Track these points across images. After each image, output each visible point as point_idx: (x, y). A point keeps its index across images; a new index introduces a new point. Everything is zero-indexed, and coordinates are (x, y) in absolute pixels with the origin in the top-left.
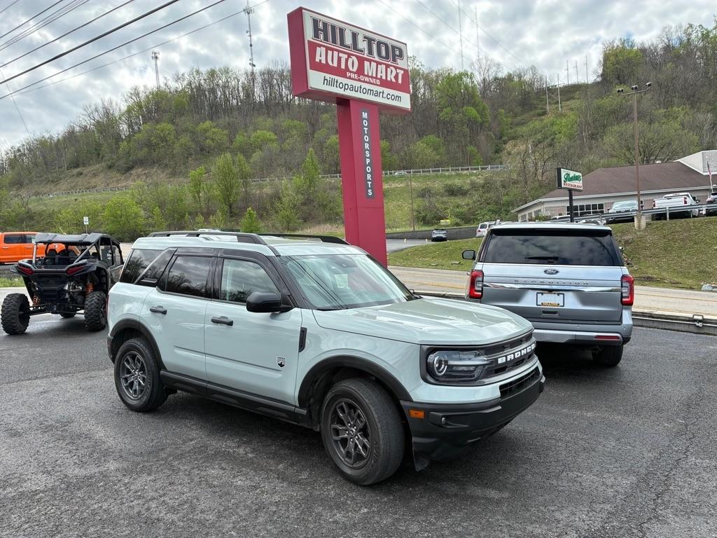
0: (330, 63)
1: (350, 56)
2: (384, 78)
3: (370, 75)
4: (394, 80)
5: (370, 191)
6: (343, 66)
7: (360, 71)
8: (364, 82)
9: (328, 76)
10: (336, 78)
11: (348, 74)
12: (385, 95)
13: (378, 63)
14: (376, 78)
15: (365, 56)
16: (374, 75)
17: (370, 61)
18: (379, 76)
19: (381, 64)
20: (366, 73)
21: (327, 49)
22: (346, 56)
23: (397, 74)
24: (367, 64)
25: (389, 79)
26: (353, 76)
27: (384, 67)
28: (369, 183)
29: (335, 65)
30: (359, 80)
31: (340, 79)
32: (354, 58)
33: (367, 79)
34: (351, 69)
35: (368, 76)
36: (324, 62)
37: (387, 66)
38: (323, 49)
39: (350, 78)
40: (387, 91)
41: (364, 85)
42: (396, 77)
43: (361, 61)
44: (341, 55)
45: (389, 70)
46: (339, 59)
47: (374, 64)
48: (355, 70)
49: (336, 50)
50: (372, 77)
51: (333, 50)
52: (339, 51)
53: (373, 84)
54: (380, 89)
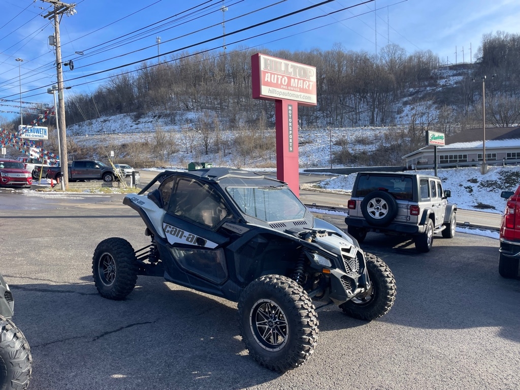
0: (273, 81)
1: (283, 76)
2: (302, 87)
3: (294, 86)
4: (307, 88)
5: (291, 148)
6: (279, 82)
7: (289, 84)
8: (291, 90)
9: (271, 88)
10: (275, 89)
11: (282, 86)
12: (302, 97)
13: (299, 79)
14: (297, 87)
15: (292, 76)
16: (296, 86)
17: (294, 78)
18: (299, 86)
19: (300, 79)
20: (292, 85)
21: (271, 74)
22: (281, 77)
23: (309, 85)
24: (292, 80)
25: (304, 88)
26: (284, 87)
27: (302, 81)
28: (291, 144)
29: (275, 82)
30: (288, 89)
31: (278, 90)
32: (286, 78)
33: (292, 89)
34: (283, 83)
35: (293, 87)
36: (269, 81)
37: (304, 81)
38: (269, 74)
39: (283, 89)
40: (303, 94)
41: (290, 92)
42: (309, 86)
43: (289, 78)
44: (279, 76)
45: (305, 83)
46: (278, 78)
47: (296, 80)
48: (286, 84)
49: (276, 74)
50: (295, 87)
51: (274, 74)
52: (278, 75)
53: (295, 91)
54: (299, 94)
